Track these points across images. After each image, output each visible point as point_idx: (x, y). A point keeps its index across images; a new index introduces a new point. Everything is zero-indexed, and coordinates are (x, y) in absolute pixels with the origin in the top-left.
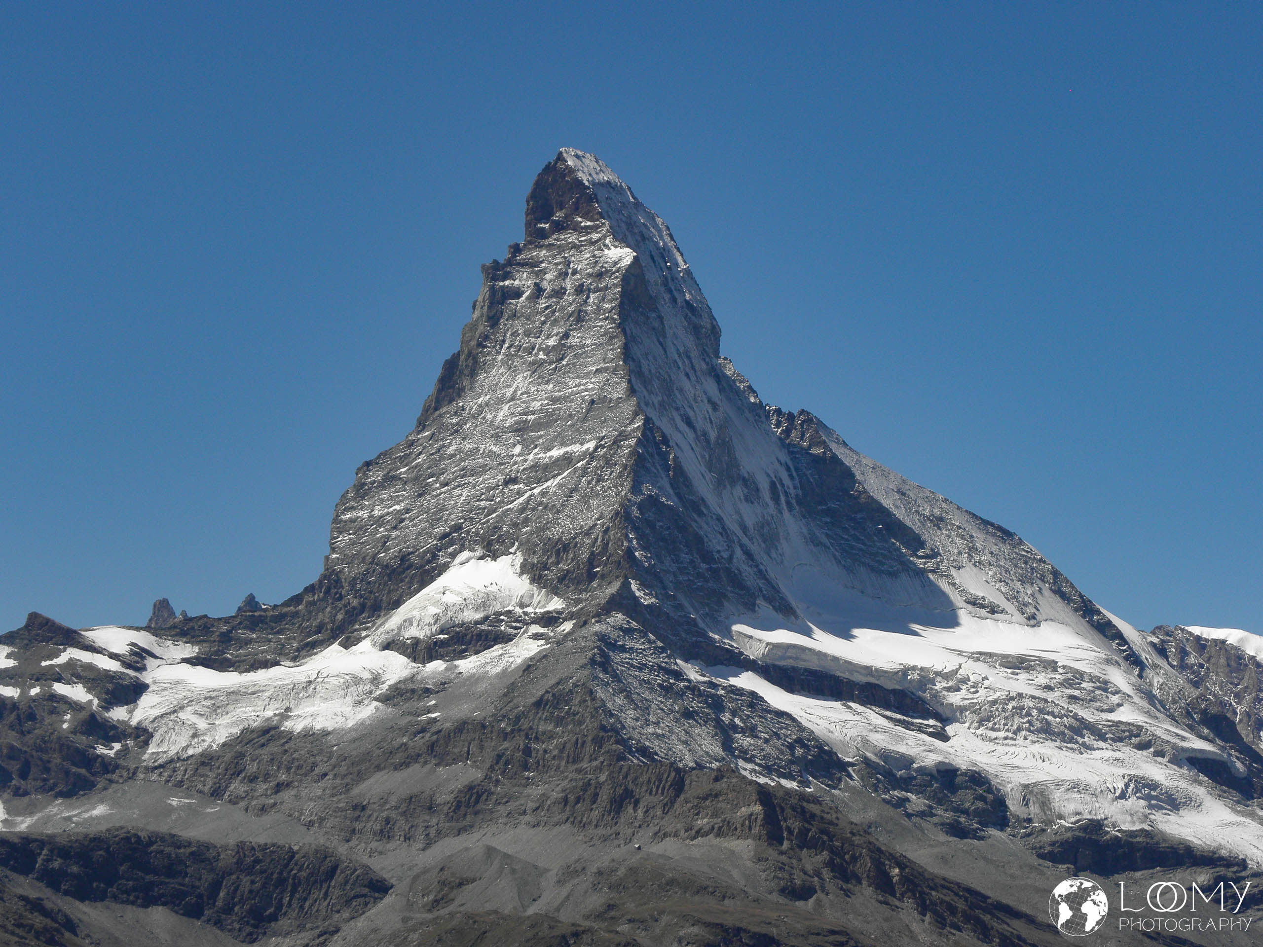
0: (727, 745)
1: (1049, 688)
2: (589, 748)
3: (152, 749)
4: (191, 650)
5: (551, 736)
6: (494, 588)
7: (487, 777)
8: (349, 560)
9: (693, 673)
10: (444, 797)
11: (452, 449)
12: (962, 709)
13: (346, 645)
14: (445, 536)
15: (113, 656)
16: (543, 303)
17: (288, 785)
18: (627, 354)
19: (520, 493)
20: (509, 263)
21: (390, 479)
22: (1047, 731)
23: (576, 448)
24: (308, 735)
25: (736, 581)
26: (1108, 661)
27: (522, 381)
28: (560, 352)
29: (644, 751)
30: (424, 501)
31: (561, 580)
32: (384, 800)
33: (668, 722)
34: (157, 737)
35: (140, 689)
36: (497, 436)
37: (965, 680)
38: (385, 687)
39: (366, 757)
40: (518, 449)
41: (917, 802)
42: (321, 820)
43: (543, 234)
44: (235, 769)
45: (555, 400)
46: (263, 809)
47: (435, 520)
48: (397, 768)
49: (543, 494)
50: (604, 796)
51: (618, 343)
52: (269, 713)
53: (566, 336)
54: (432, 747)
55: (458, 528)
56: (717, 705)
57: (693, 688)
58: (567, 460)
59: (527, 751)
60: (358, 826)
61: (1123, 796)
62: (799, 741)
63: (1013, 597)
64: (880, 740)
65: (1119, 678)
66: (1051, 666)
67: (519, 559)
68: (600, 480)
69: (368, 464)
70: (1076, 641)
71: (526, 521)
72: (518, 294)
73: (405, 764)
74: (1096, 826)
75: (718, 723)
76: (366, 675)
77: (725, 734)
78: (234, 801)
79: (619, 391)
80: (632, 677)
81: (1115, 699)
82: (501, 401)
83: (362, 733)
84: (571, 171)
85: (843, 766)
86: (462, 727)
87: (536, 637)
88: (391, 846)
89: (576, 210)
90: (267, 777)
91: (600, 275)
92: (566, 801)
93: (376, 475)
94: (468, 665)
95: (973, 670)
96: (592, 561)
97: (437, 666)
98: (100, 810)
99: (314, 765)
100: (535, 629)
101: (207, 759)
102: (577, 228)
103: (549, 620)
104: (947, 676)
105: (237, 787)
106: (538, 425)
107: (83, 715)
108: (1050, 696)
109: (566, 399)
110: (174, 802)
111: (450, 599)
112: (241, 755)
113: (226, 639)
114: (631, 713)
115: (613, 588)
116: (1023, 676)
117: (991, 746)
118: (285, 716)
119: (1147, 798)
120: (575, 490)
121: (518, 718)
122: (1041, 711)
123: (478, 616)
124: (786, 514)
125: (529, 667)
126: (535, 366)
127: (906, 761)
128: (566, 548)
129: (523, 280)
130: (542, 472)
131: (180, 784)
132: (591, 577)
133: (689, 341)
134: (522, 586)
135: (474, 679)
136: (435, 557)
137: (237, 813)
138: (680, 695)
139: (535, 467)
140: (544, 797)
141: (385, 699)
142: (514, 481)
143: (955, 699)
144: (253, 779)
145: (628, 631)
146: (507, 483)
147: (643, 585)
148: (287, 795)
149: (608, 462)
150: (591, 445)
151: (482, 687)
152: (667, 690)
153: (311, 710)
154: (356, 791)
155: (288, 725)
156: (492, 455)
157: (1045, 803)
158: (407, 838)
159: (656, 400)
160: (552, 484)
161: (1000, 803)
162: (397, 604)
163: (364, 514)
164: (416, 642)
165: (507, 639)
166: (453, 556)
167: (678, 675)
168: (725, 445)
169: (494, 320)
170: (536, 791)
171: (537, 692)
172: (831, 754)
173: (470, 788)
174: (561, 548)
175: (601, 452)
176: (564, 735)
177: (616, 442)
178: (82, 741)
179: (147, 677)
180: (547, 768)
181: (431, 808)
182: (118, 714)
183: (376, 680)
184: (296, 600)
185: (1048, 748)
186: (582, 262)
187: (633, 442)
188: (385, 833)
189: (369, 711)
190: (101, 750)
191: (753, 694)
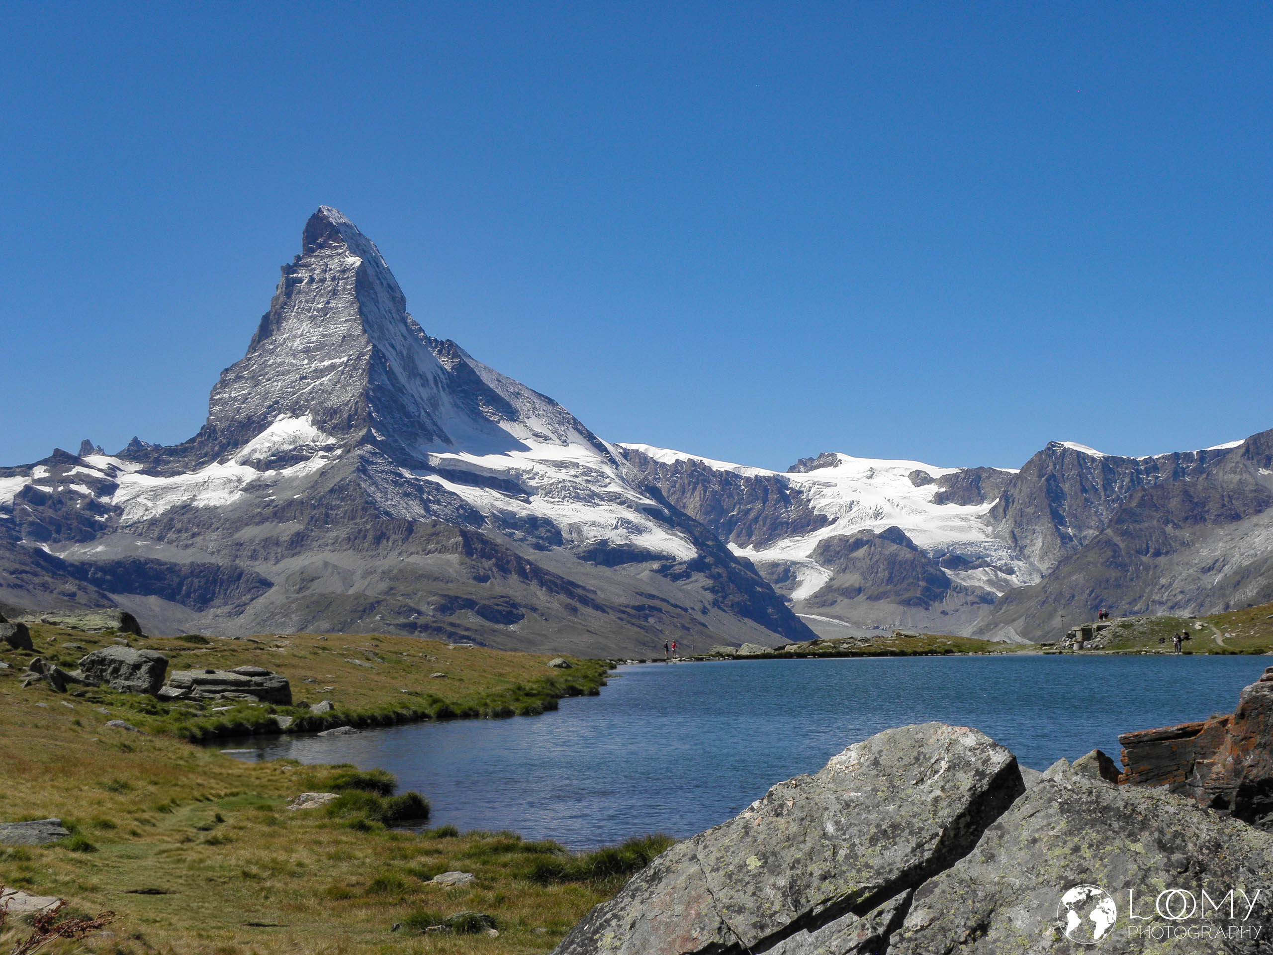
0: (427, 509)
1: (576, 476)
2: (360, 513)
3: (124, 517)
4: (139, 467)
5: (339, 507)
6: (298, 433)
7: (306, 528)
8: (220, 419)
9: (407, 474)
10: (284, 538)
11: (270, 362)
12: (537, 488)
13: (221, 463)
14: (270, 407)
15: (100, 470)
16: (314, 286)
17: (199, 534)
18: (361, 312)
19: (309, 384)
20: (296, 265)
21: (238, 378)
22: (578, 498)
23: (337, 361)
24: (207, 508)
25: (422, 427)
26: (602, 462)
27: (306, 326)
28: (325, 311)
29: (387, 514)
30: (259, 389)
31: (334, 428)
32: (252, 541)
33: (397, 498)
34: (126, 511)
35: (115, 487)
36: (294, 355)
37: (537, 474)
38: (244, 484)
39: (239, 519)
40: (306, 361)
41: (519, 534)
42: (219, 551)
43: (313, 251)
44: (169, 526)
45: (324, 336)
46: (187, 546)
47: (265, 398)
48: (258, 524)
49: (321, 384)
50: (370, 536)
51: (356, 306)
52: (185, 498)
53: (328, 303)
54: (275, 514)
55: (277, 402)
56: (420, 489)
57: (408, 481)
58: (333, 367)
59: (327, 515)
60: (239, 553)
61: (616, 528)
62: (461, 506)
63: (555, 432)
64: (499, 504)
65: (608, 470)
66: (576, 465)
67: (310, 418)
68: (351, 377)
69: (227, 370)
70: (587, 453)
71: (313, 399)
72: (300, 281)
73: (261, 522)
74: (604, 543)
75: (422, 499)
76: (235, 478)
77: (425, 504)
78: (170, 542)
79: (358, 331)
80: (378, 477)
81: (607, 481)
82: (295, 337)
83: (235, 507)
84: (327, 217)
85: (483, 518)
86: (291, 503)
87: (323, 457)
88: (257, 563)
89: (330, 237)
90: (187, 530)
91: (344, 271)
92: (349, 539)
93: (231, 376)
94: (287, 472)
95: (539, 468)
96: (350, 418)
97: (271, 473)
98: (100, 549)
99: (212, 524)
100: (321, 453)
101: (153, 522)
102: (330, 247)
103: (329, 448)
104: (528, 472)
105: (171, 535)
106: (316, 349)
107: (87, 500)
108: (577, 480)
109: (330, 335)
110: (139, 543)
111: (275, 438)
112: (172, 519)
113: (158, 461)
114: (379, 495)
115: (363, 432)
116: (563, 471)
117: (552, 506)
118: (193, 499)
119: (627, 528)
120: (338, 382)
121: (321, 498)
122: (575, 488)
123: (291, 447)
124: (442, 392)
125: (323, 473)
126: (313, 319)
127: (513, 514)
128: (335, 412)
129: (303, 274)
130: (320, 373)
131: (140, 534)
132: (350, 427)
133: (391, 305)
134: (313, 431)
135: (292, 479)
136: (266, 418)
137: (173, 548)
138: (402, 485)
139: (315, 371)
140: (337, 537)
141: (245, 490)
142: (305, 378)
143: (533, 483)
144: (180, 531)
145: (374, 454)
146: (301, 379)
147: (378, 430)
148: (199, 539)
149: (355, 369)
150: (345, 359)
151: (295, 484)
152: (395, 483)
153: (207, 496)
154: (237, 536)
155: (195, 504)
156: (293, 365)
157: (579, 532)
158: (266, 559)
159: (376, 335)
160: (325, 379)
161: (558, 533)
162: (247, 441)
163: (226, 396)
164: (259, 461)
165: (307, 458)
166: (275, 417)
167: (401, 476)
168: (411, 358)
169: (289, 295)
170: (333, 534)
171: (330, 485)
172: (477, 512)
173: (298, 534)
174: (333, 412)
175: (351, 362)
176: (345, 506)
177: (359, 357)
178: (88, 513)
179: (118, 481)
180: (338, 523)
181: (277, 543)
182: (105, 500)
183: (239, 480)
184: (192, 440)
185: (579, 505)
186: (334, 264)
187: (367, 357)
188: (254, 557)
189: (237, 496)
190: (98, 518)
191: (438, 484)
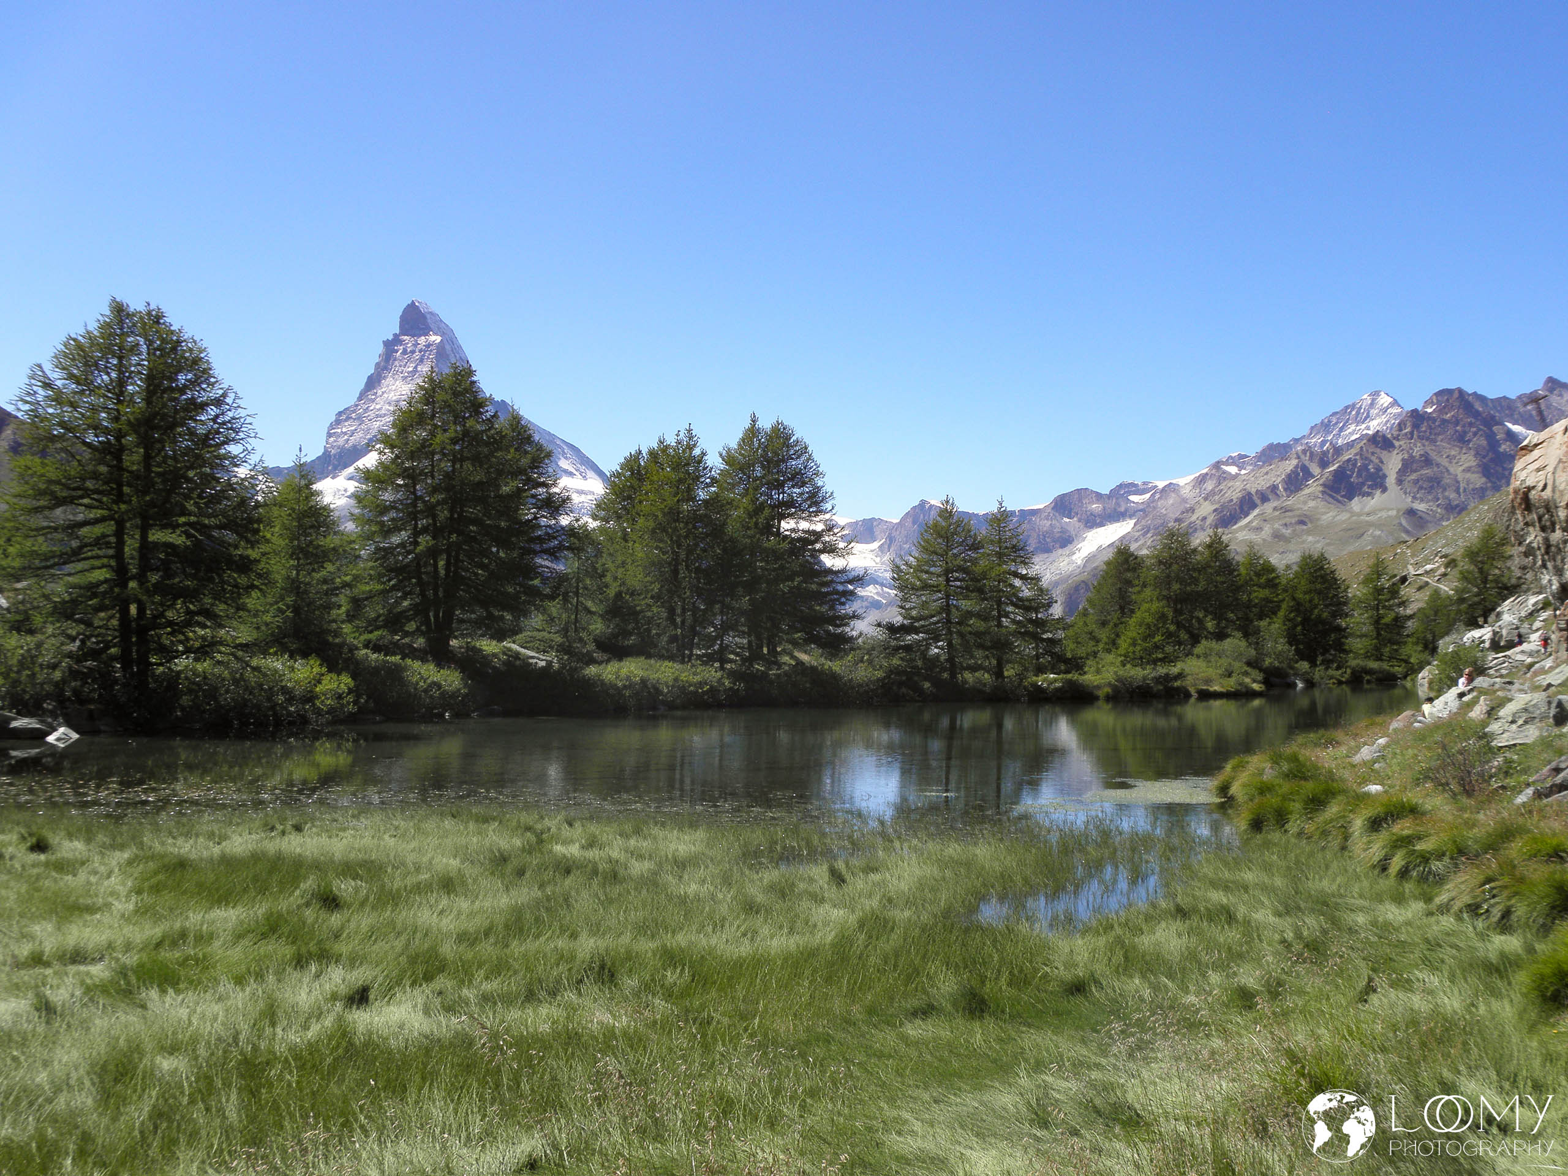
8: (334, 447)
14: (370, 439)
16: (407, 355)
20: (394, 340)
21: (348, 418)
27: (398, 383)
28: (413, 373)
36: (389, 403)
38: (349, 494)
43: (407, 331)
55: (375, 436)
63: (578, 470)
66: (593, 493)
69: (341, 413)
72: (397, 352)
76: (342, 488)
82: (390, 390)
84: (418, 307)
89: (419, 322)
91: (428, 346)
93: (344, 417)
102: (419, 328)
129: (398, 346)
156: (388, 410)
162: (352, 463)
163: (339, 431)
169: (388, 361)
183: (346, 490)
186: (422, 341)
189: (345, 501)
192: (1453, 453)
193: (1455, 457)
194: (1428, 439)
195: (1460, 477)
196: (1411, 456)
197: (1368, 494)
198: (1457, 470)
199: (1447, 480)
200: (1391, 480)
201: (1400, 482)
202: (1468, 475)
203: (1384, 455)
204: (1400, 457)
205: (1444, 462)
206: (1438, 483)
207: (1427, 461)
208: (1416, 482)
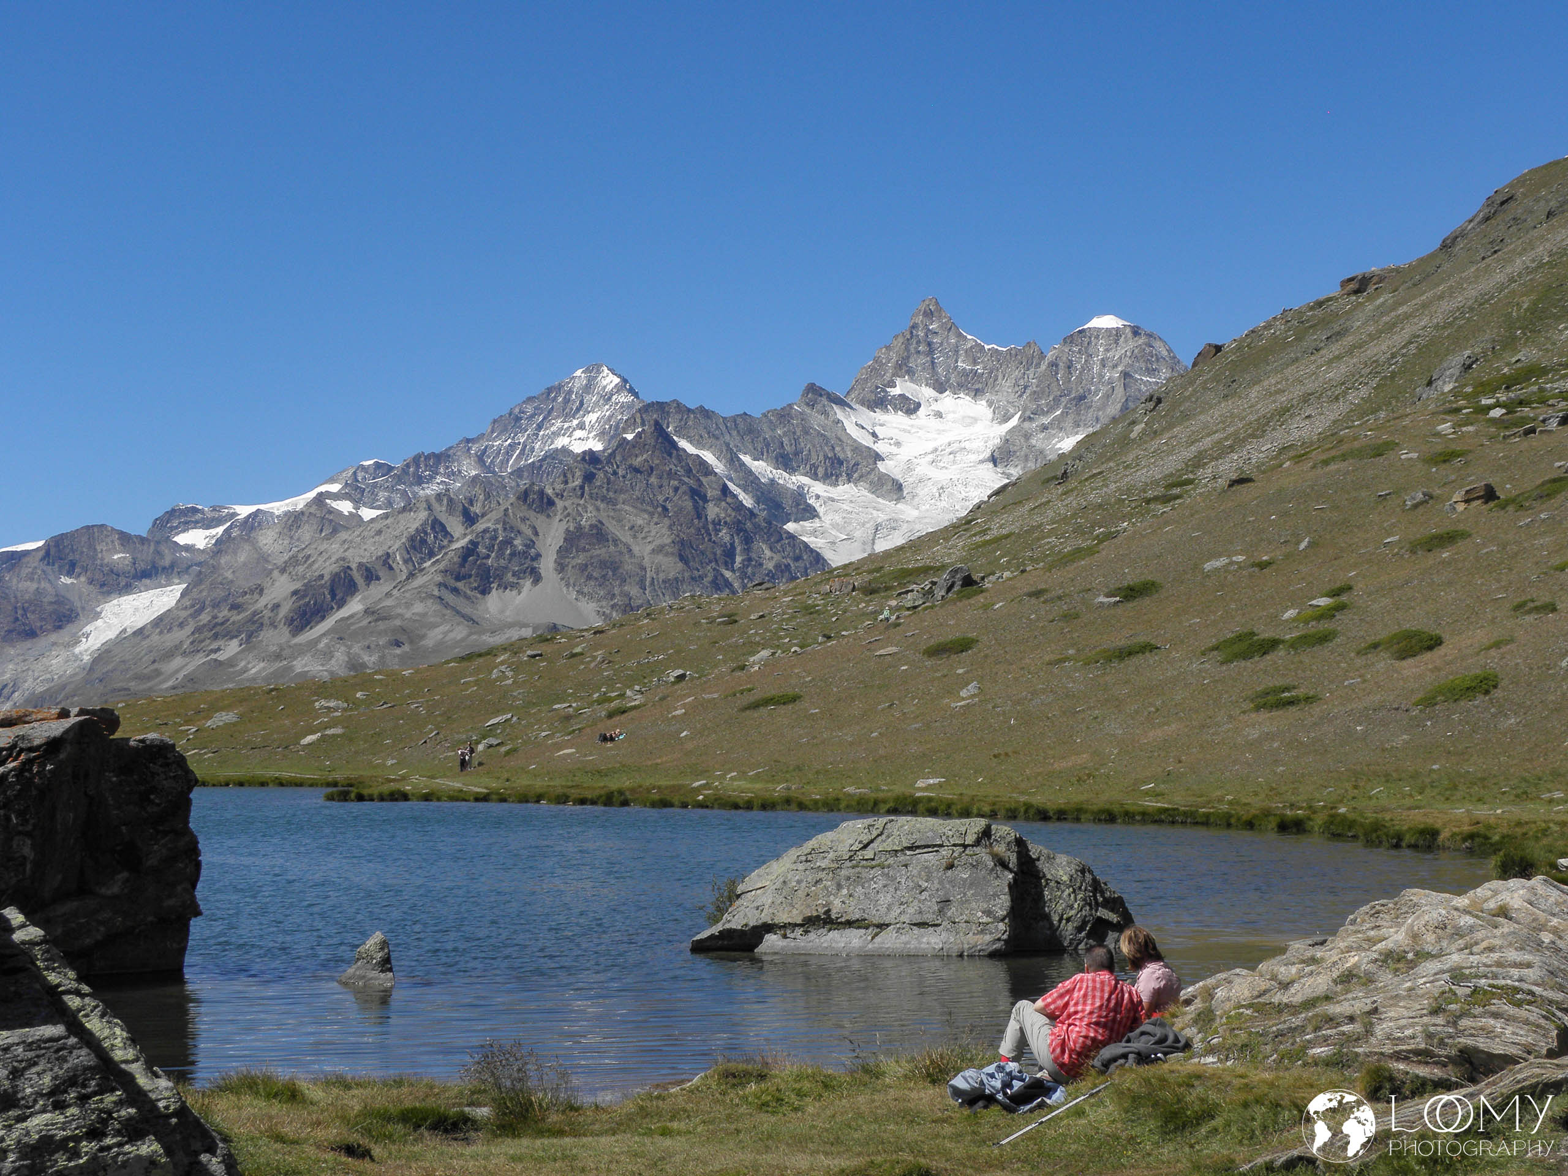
192: (640, 522)
193: (641, 528)
194: (604, 499)
195: (647, 562)
196: (579, 528)
197: (513, 586)
198: (643, 550)
199: (629, 566)
200: (547, 565)
201: (561, 567)
202: (660, 558)
203: (540, 521)
204: (564, 526)
205: (625, 537)
206: (615, 570)
207: (599, 534)
208: (583, 568)
